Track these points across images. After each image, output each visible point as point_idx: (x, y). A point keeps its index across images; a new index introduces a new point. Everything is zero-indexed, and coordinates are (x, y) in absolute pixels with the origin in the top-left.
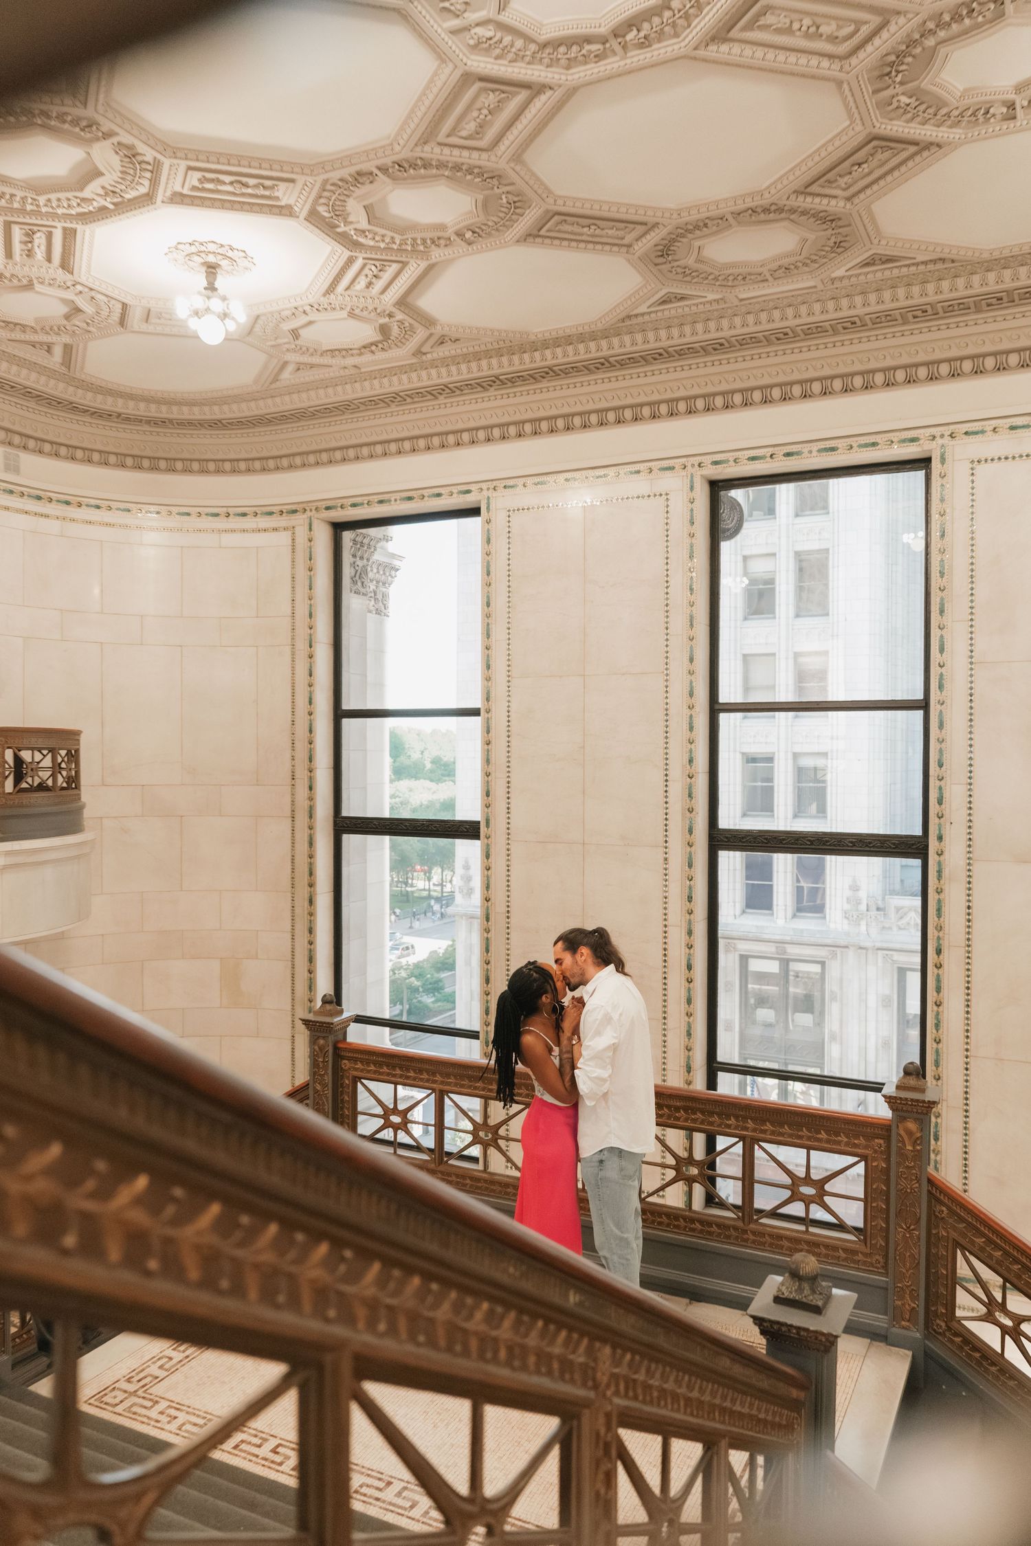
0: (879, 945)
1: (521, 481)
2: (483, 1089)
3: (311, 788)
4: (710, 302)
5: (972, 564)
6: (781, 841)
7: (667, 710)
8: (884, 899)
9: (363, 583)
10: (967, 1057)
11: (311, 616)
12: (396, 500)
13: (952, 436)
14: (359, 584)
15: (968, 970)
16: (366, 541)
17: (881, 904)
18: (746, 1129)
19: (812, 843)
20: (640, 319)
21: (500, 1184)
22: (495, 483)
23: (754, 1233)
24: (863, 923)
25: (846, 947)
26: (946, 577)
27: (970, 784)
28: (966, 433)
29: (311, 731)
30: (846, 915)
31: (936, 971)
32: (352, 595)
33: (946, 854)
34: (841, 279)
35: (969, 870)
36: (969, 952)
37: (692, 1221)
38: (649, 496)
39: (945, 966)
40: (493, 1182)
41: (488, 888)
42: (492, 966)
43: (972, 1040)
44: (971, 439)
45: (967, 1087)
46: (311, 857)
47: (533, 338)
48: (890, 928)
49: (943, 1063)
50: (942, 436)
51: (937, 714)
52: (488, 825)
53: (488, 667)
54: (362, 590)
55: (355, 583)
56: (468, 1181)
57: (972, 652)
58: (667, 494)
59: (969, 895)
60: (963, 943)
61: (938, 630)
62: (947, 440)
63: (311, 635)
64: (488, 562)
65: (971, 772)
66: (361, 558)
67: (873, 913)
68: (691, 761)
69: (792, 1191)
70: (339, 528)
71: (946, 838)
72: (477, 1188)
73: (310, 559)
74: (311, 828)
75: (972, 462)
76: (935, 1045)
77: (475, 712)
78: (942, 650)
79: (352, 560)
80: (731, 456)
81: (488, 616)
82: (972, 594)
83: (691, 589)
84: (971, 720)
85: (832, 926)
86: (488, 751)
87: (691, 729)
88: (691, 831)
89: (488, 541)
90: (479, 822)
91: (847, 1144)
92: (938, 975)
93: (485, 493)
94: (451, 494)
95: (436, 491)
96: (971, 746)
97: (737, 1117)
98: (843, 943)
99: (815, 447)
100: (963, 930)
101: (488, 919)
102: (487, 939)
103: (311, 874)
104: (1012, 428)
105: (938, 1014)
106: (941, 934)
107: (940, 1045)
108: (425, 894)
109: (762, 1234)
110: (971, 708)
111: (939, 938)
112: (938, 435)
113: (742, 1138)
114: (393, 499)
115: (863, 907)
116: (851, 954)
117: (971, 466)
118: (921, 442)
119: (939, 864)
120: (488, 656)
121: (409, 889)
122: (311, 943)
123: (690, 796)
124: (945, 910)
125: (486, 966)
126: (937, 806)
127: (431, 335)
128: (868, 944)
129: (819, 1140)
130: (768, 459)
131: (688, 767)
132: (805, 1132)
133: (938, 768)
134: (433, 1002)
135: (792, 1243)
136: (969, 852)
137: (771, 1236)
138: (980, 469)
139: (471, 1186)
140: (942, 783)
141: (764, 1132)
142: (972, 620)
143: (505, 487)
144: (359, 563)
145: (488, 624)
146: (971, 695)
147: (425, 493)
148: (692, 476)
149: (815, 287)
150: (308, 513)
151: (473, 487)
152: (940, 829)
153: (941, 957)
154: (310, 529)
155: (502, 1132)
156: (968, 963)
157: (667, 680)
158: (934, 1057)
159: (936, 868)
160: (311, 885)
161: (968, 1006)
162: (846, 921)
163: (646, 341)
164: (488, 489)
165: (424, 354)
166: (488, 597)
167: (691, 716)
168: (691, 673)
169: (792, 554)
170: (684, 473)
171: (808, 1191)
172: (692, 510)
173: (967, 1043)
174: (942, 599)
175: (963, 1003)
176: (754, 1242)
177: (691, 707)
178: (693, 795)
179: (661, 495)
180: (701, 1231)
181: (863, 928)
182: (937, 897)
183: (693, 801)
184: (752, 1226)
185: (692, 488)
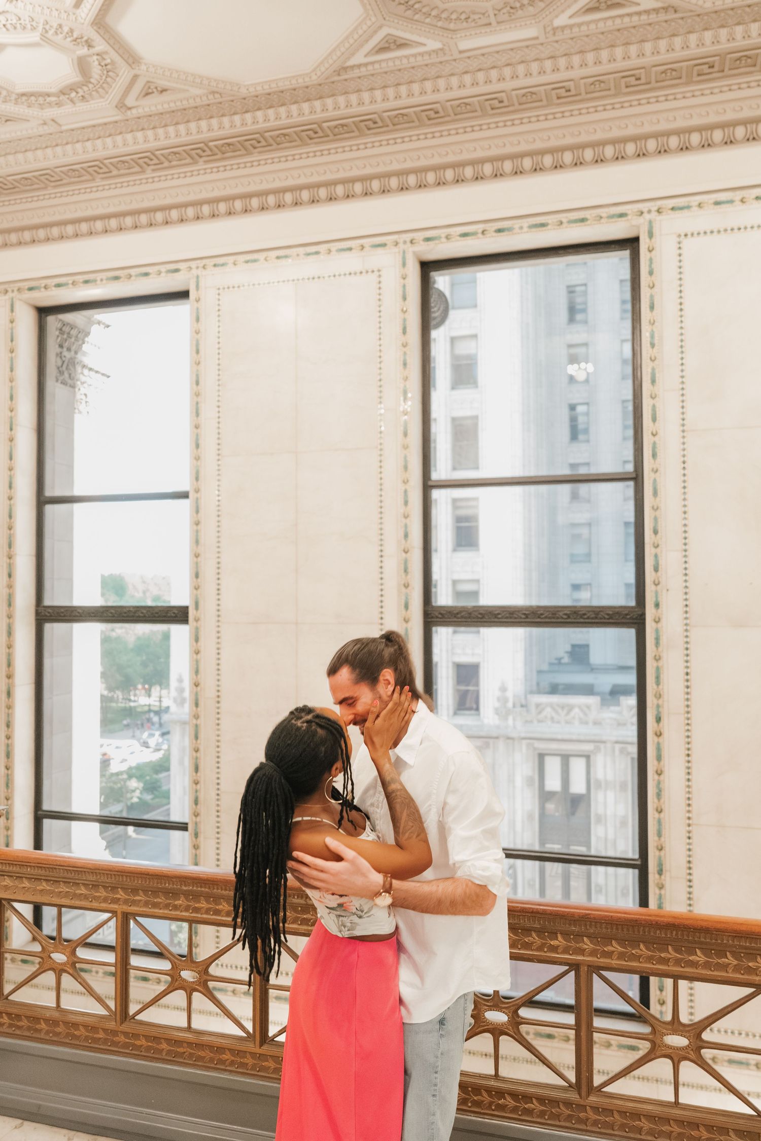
0: (523, 735)
1: (231, 259)
2: (187, 909)
3: (10, 576)
4: (429, 53)
5: (682, 334)
6: (496, 616)
7: (381, 485)
8: (526, 698)
9: (70, 375)
10: (689, 825)
11: (11, 398)
12: (102, 280)
13: (659, 211)
14: (66, 375)
15: (688, 737)
16: (74, 332)
17: (524, 702)
18: (582, 952)
19: (527, 616)
20: (356, 73)
21: (210, 1047)
22: (204, 262)
23: (595, 1109)
24: (510, 719)
25: (497, 738)
26: (656, 347)
27: (685, 551)
28: (673, 209)
29: (10, 517)
30: (497, 711)
31: (656, 739)
32: (59, 385)
33: (663, 621)
34: (563, 28)
35: (687, 637)
36: (688, 719)
37: (501, 1093)
38: (361, 273)
39: (666, 734)
40: (200, 1046)
41: (197, 672)
42: (201, 754)
43: (694, 808)
44: (678, 214)
45: (690, 856)
46: (10, 647)
47: (244, 91)
48: (531, 722)
49: (665, 832)
50: (649, 212)
51: (651, 481)
52: (197, 608)
53: (197, 446)
54: (69, 382)
55: (61, 373)
56: (164, 1046)
57: (683, 420)
58: (379, 271)
59: (687, 661)
60: (683, 709)
61: (650, 399)
62: (654, 215)
63: (11, 418)
64: (197, 341)
65: (685, 538)
66: (69, 349)
67: (518, 709)
68: (406, 536)
69: (653, 1042)
70: (43, 312)
71: (663, 605)
72: (177, 1054)
73: (12, 341)
74: (10, 617)
75: (679, 236)
76: (657, 815)
77: (185, 495)
78: (654, 419)
79: (59, 350)
80: (443, 233)
81: (197, 395)
82: (682, 364)
83: (405, 364)
84: (684, 487)
85: (486, 721)
86: (197, 531)
87: (406, 503)
88: (407, 607)
89: (198, 320)
90: (187, 607)
91: (737, 969)
92: (658, 744)
93: (194, 272)
94: (159, 273)
95: (144, 270)
96: (685, 513)
97: (566, 935)
98: (495, 735)
99: (525, 223)
100: (683, 697)
101: (197, 705)
102: (197, 726)
103: (9, 665)
104: (717, 203)
105: (659, 783)
106: (660, 702)
107: (662, 815)
108: (146, 708)
109: (609, 1111)
110: (684, 475)
111: (658, 706)
112: (645, 210)
113: (575, 967)
114: (99, 279)
115: (510, 705)
116: (501, 744)
117: (678, 240)
118: (629, 217)
119: (657, 631)
120: (197, 435)
121: (132, 704)
122: (8, 737)
123: (406, 571)
124: (664, 677)
125: (194, 754)
126: (653, 573)
127: (136, 77)
128: (514, 734)
129: (694, 964)
130: (480, 235)
131: (403, 541)
132: (671, 953)
133: (653, 536)
134: (152, 799)
135: (655, 1124)
136: (686, 618)
137: (622, 1113)
138: (687, 243)
139: (169, 1052)
140: (658, 550)
141: (609, 955)
142: (683, 389)
143: (215, 265)
144: (65, 353)
145: (197, 403)
146: (684, 462)
147: (133, 272)
148: (404, 252)
149: (537, 38)
150: (10, 295)
151: (182, 266)
152: (657, 597)
153: (661, 724)
154: (12, 311)
155: (213, 970)
156: (688, 730)
157: (381, 455)
158: (656, 827)
159: (654, 636)
160: (9, 677)
161: (689, 773)
162: (496, 717)
163: (361, 103)
164: (197, 268)
165: (130, 109)
166: (197, 376)
167: (406, 491)
168: (405, 447)
169: (449, 420)
170: (396, 250)
171: (678, 1041)
172: (404, 286)
173: (689, 811)
174: (653, 369)
175: (684, 771)
176: (595, 1123)
177: (405, 482)
178: (409, 570)
179: (373, 271)
180: (515, 1110)
181: (510, 721)
182: (655, 664)
183: (409, 577)
184: (593, 1099)
185: (404, 264)
